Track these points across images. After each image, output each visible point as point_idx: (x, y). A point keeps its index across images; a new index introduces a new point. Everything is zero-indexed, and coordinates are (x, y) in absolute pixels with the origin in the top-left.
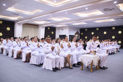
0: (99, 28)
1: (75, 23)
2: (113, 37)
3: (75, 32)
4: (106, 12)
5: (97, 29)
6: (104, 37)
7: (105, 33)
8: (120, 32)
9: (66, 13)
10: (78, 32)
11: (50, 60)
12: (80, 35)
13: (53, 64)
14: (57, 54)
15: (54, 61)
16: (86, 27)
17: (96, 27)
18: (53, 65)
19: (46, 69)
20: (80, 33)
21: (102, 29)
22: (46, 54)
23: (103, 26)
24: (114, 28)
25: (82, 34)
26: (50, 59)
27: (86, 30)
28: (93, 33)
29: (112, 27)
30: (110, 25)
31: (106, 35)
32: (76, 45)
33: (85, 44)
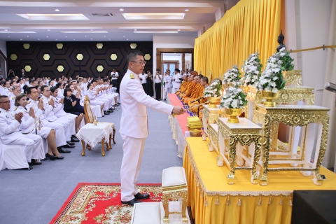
0: (65, 43)
2: (100, 69)
5: (60, 47)
6: (78, 69)
7: (80, 57)
8: (114, 57)
12: (9, 60)
16: (28, 38)
17: (56, 40)
20: (6, 55)
21: (73, 46)
23: (74, 40)
24: (100, 47)
25: (14, 57)
26: (22, 144)
27: (27, 47)
28: (47, 57)
29: (95, 43)
30: (92, 40)
31: (82, 64)
32: (52, 103)
33: (68, 98)
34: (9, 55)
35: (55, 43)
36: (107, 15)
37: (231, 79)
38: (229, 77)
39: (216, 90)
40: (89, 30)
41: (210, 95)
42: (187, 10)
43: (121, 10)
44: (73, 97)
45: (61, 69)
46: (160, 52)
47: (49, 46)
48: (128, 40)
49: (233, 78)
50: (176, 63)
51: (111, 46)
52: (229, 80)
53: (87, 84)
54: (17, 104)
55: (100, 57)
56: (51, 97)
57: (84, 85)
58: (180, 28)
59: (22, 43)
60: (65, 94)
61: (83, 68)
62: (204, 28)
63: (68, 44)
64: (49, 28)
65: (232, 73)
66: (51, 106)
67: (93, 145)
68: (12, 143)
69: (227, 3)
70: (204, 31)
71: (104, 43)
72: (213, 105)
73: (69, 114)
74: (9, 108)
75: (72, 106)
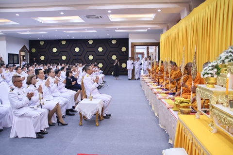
0: (67, 41)
1: (26, 31)
2: (91, 57)
3: (20, 47)
4: (89, 19)
5: (64, 43)
6: (76, 58)
7: (77, 50)
8: (100, 49)
9: (17, 15)
10: (24, 46)
11: (29, 119)
12: (30, 52)
13: (36, 125)
14: (38, 106)
15: (38, 119)
16: (43, 38)
17: (62, 38)
18: (36, 128)
19: (20, 136)
20: (28, 49)
21: (73, 42)
22: (17, 110)
23: (73, 38)
24: (91, 42)
25: (34, 50)
26: (30, 117)
27: (42, 43)
28: (55, 50)
29: (88, 40)
30: (85, 37)
31: (79, 54)
32: (57, 82)
33: (69, 78)
34: (31, 49)
35: (60, 41)
36: (98, 18)
37: (229, 60)
38: (227, 58)
39: (216, 70)
40: (84, 30)
41: (210, 75)
42: (159, 11)
43: (109, 12)
44: (72, 77)
45: (64, 58)
46: (134, 45)
47: (56, 42)
48: (110, 37)
49: (230, 58)
50: (143, 54)
51: (98, 42)
52: (226, 60)
53: (82, 68)
54: (29, 83)
55: (91, 49)
56: (56, 77)
57: (80, 69)
58: (150, 27)
59: (39, 41)
60: (67, 75)
61: (79, 57)
62: (168, 26)
63: (69, 41)
64: (56, 29)
65: (230, 54)
66: (56, 85)
67: (89, 117)
68: (22, 116)
69: (191, 4)
70: (168, 29)
71: (94, 40)
72: (211, 85)
73: (70, 90)
74: (21, 86)
75: (72, 84)
